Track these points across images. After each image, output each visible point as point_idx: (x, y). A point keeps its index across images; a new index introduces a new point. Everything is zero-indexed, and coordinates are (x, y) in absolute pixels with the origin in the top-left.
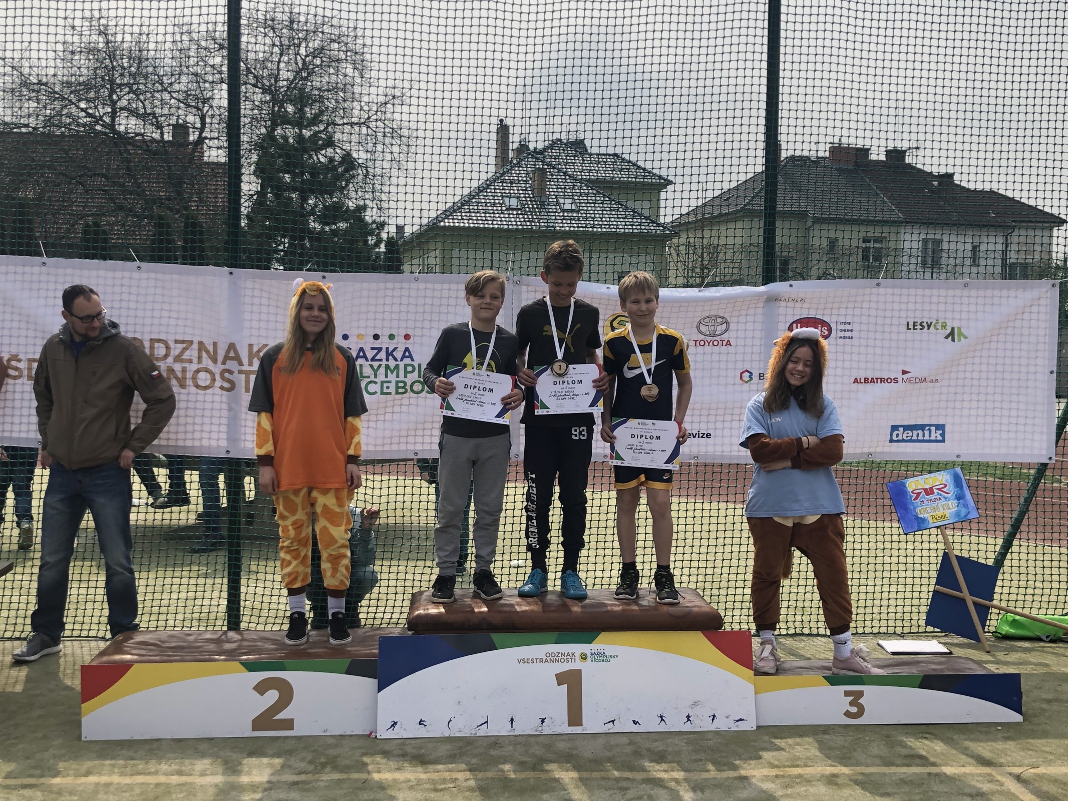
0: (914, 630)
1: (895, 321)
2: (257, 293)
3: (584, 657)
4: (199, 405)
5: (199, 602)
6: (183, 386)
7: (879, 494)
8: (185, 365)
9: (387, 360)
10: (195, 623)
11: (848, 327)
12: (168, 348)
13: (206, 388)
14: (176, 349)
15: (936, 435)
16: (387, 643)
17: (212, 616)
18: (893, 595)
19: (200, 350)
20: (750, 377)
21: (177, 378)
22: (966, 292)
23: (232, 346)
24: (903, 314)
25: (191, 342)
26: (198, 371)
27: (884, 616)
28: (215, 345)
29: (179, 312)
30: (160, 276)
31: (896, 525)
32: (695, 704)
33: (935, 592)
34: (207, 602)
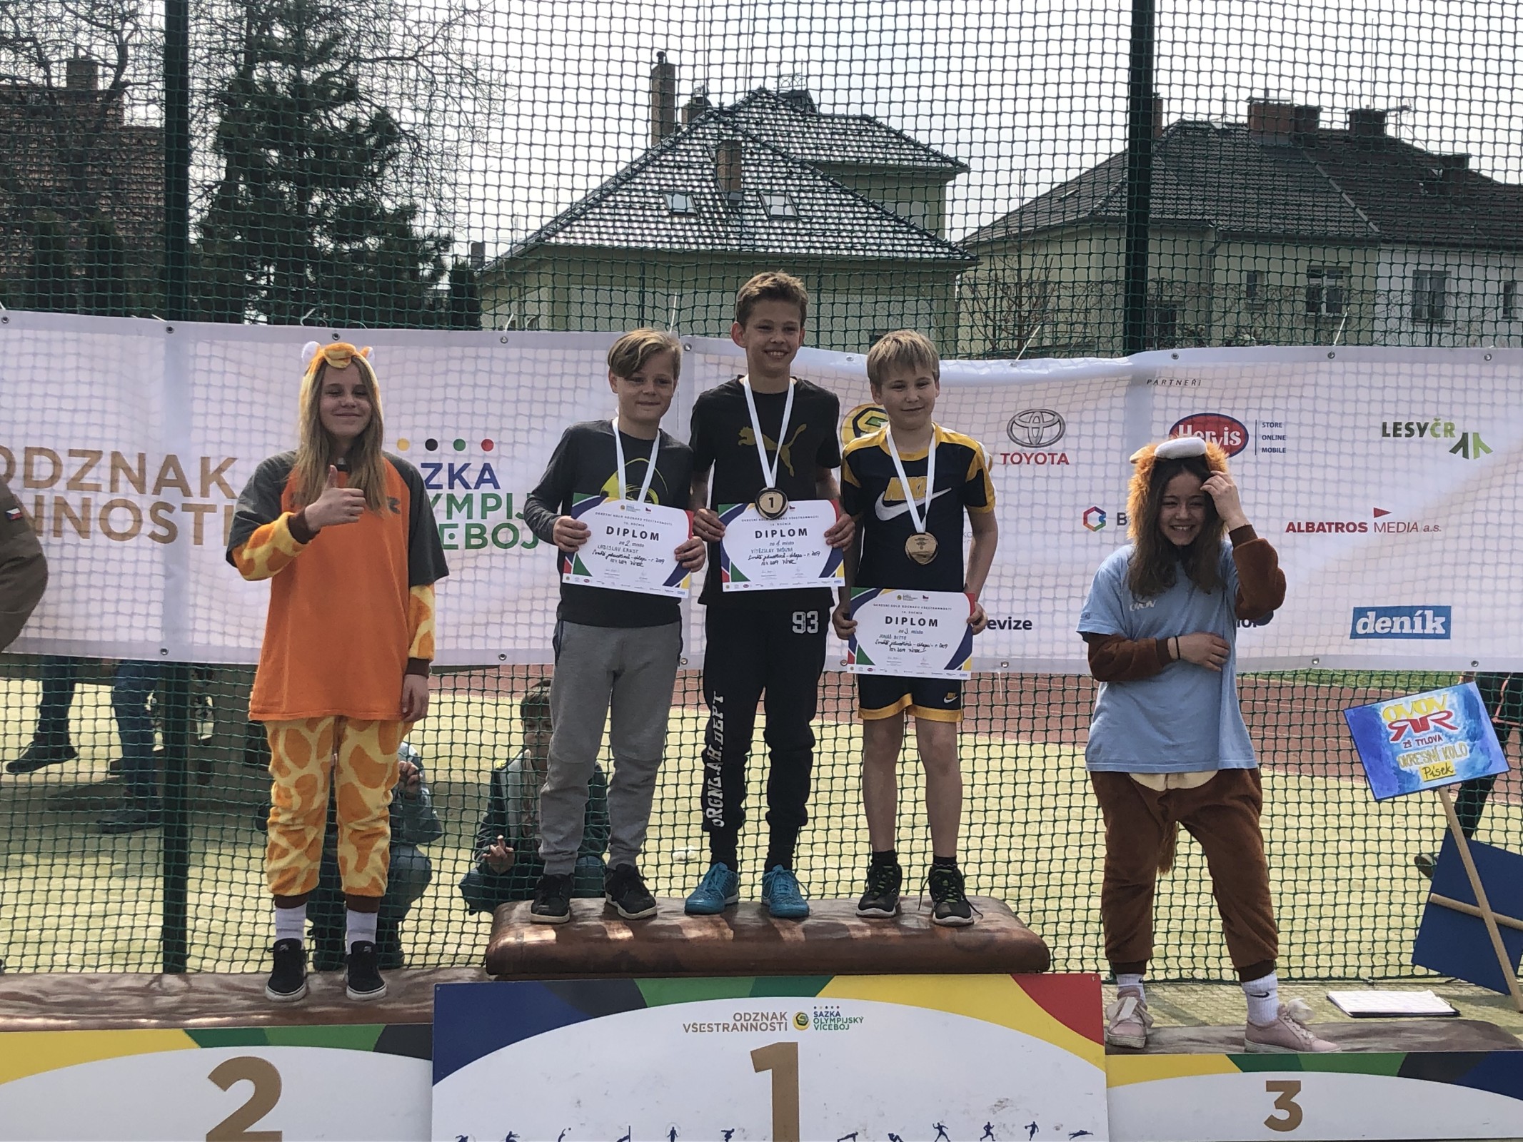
0: (1393, 972)
1: (1362, 421)
2: (217, 365)
3: (802, 1021)
4: (111, 567)
5: (111, 922)
6: (83, 532)
7: (1332, 730)
8: (87, 495)
9: (451, 486)
10: (105, 959)
11: (1277, 431)
12: (56, 463)
13: (124, 536)
14: (72, 467)
15: (1434, 625)
16: (450, 995)
17: (136, 946)
18: (1355, 911)
19: (114, 467)
20: (1101, 519)
21: (73, 518)
22: (1487, 370)
23: (171, 461)
24: (1376, 408)
25: (100, 453)
26: (110, 507)
27: (1338, 948)
28: (142, 457)
29: (76, 398)
30: (43, 334)
31: (1360, 784)
32: (1001, 1104)
33: (1430, 905)
34: (126, 921)
